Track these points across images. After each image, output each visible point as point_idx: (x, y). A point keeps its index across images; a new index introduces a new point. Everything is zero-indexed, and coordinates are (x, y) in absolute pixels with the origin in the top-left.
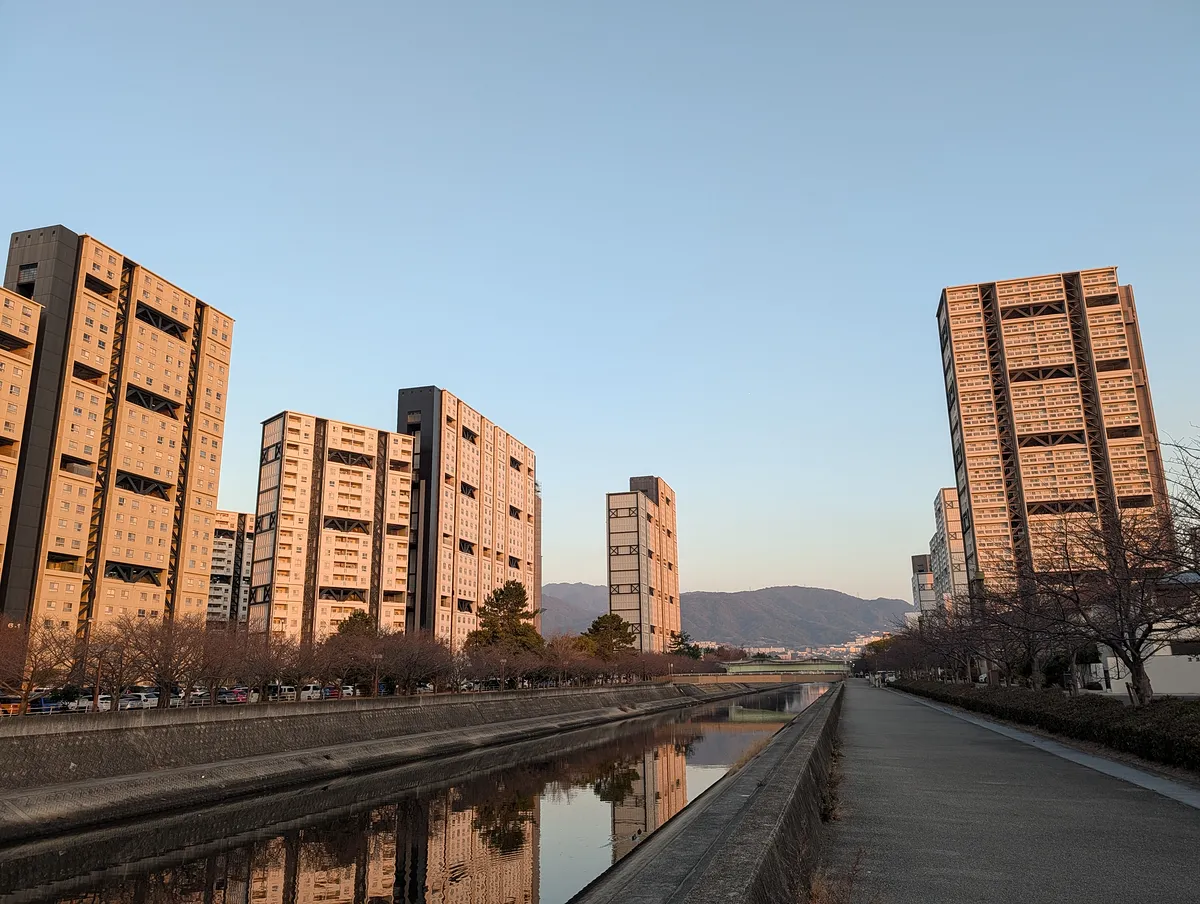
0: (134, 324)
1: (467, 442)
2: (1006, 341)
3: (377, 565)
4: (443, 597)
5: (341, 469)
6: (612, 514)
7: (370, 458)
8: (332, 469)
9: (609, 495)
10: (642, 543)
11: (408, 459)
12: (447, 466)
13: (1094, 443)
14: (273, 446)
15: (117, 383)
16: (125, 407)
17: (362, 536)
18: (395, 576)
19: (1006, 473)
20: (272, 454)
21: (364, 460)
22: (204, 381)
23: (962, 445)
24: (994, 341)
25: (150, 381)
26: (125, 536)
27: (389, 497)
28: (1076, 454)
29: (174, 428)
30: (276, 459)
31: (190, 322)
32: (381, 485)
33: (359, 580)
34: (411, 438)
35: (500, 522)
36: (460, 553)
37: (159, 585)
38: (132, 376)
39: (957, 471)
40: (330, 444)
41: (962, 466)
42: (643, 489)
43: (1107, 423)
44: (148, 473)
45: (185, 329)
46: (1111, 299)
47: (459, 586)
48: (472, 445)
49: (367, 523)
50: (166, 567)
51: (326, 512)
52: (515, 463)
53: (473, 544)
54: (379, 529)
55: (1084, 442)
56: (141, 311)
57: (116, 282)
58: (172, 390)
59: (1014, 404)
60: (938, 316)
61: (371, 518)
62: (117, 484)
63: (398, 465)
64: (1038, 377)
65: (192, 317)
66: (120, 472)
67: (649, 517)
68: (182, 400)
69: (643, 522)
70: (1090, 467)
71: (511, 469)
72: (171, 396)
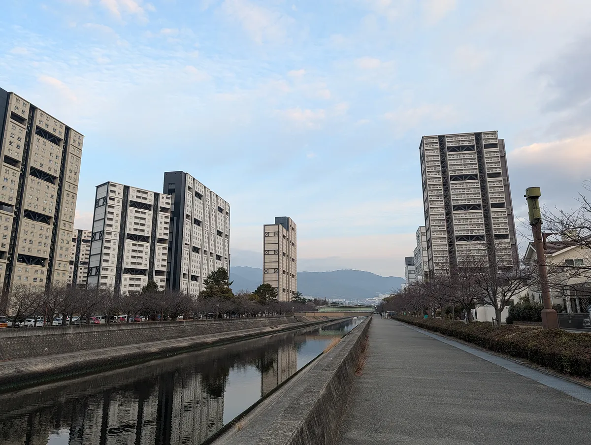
0: (35, 137)
1: (197, 199)
2: (449, 163)
3: (152, 257)
4: (184, 274)
5: (136, 211)
6: (266, 234)
7: (150, 206)
8: (131, 211)
9: (265, 225)
10: (280, 249)
11: (169, 207)
12: (187, 210)
13: (485, 210)
14: (102, 198)
15: (25, 166)
16: (30, 178)
17: (145, 244)
18: (160, 264)
19: (447, 222)
20: (101, 202)
21: (147, 207)
22: (69, 166)
23: (428, 209)
24: (444, 162)
25: (42, 165)
26: (28, 241)
27: (159, 225)
28: (477, 214)
29: (53, 189)
30: (103, 205)
31: (62, 137)
32: (155, 219)
33: (143, 265)
34: (170, 196)
35: (212, 238)
36: (193, 253)
37: (43, 266)
38: (33, 163)
39: (426, 220)
40: (130, 198)
41: (428, 218)
42: (281, 222)
43: (491, 201)
44: (40, 211)
45: (59, 140)
46: (494, 146)
47: (192, 269)
48: (199, 200)
49: (148, 237)
50: (47, 257)
51: (128, 231)
52: (220, 210)
53: (199, 249)
54: (153, 240)
55: (481, 209)
56: (38, 130)
57: (26, 116)
58: (52, 170)
59: (451, 191)
60: (420, 148)
61: (150, 235)
62: (25, 216)
63: (164, 210)
64: (462, 179)
65: (63, 134)
66: (26, 210)
67: (284, 237)
68: (57, 175)
69: (281, 239)
70: (483, 221)
71: (218, 212)
72: (52, 173)
